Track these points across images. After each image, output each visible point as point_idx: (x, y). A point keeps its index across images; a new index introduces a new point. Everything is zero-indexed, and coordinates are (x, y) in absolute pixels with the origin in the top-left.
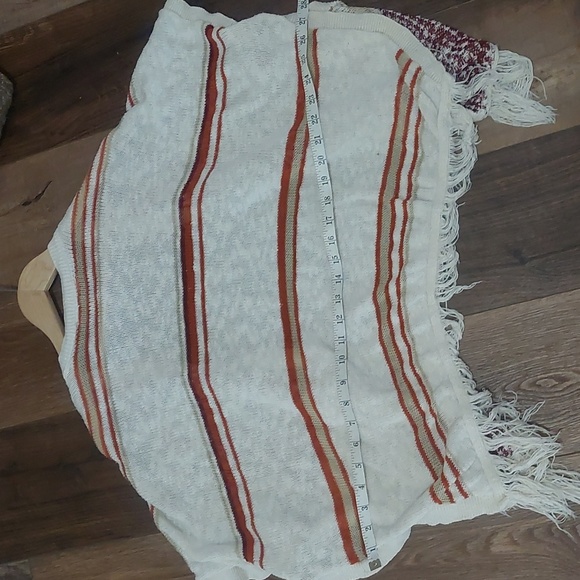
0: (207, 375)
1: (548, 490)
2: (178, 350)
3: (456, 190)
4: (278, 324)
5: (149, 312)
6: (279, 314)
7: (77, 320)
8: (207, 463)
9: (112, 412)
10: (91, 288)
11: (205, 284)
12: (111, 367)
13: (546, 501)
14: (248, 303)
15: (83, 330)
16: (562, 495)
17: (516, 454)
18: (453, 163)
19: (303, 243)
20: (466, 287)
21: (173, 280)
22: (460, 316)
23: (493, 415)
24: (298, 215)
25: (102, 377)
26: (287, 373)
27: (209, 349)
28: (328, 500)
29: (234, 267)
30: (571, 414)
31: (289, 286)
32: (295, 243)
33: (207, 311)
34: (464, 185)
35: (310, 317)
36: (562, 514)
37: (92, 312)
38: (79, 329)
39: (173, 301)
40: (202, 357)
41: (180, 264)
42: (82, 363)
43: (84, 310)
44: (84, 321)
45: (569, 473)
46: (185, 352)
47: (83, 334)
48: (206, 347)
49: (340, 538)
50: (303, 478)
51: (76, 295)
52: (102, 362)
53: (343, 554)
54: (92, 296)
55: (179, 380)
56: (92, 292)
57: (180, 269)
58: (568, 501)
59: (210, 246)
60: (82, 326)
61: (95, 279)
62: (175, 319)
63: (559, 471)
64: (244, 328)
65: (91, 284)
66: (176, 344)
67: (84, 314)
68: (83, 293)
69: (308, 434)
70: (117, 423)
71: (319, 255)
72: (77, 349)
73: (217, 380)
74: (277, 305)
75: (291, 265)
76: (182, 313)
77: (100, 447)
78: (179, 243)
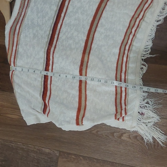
0: (54, 52)
1: (149, 131)
2: (46, 40)
3: (158, 22)
4: (83, 44)
5: (41, 23)
6: (85, 41)
7: (16, 16)
8: (40, 80)
9: (17, 51)
10: (25, 7)
11: (64, 22)
12: (22, 36)
13: (147, 134)
14: (75, 34)
15: (17, 20)
16: (152, 134)
17: (145, 116)
18: (161, 12)
19: (102, 21)
20: (152, 56)
21: (53, 16)
22: (147, 65)
23: (146, 101)
24: (104, 11)
25: (18, 38)
26: (80, 61)
27: (57, 44)
28: (77, 105)
29: (75, 19)
30: (165, 105)
31: (92, 33)
32: (99, 20)
33: (61, 31)
34: (161, 21)
35: (96, 46)
36: (149, 140)
37: (22, 15)
38: (16, 19)
39: (50, 23)
40: (54, 46)
41: (58, 11)
42: (13, 31)
43: (20, 13)
44: (18, 17)
45: (157, 129)
46: (49, 42)
47: (16, 21)
48: (56, 43)
49: (76, 117)
50: (71, 96)
51: (19, 7)
52: (20, 33)
53: (75, 122)
54: (24, 10)
55: (43, 50)
56: (25, 8)
57: (57, 13)
58: (153, 137)
59: (70, 9)
60: (17, 18)
61: (28, 4)
62: (49, 29)
63: (155, 127)
64: (71, 42)
65: (26, 6)
66: (47, 38)
67: (19, 15)
68: (22, 8)
69: (79, 83)
70: (17, 55)
71: (106, 26)
72: (13, 25)
73: (56, 55)
74: (85, 38)
75: (95, 27)
76: (52, 28)
77: (9, 61)
78: (60, 3)
